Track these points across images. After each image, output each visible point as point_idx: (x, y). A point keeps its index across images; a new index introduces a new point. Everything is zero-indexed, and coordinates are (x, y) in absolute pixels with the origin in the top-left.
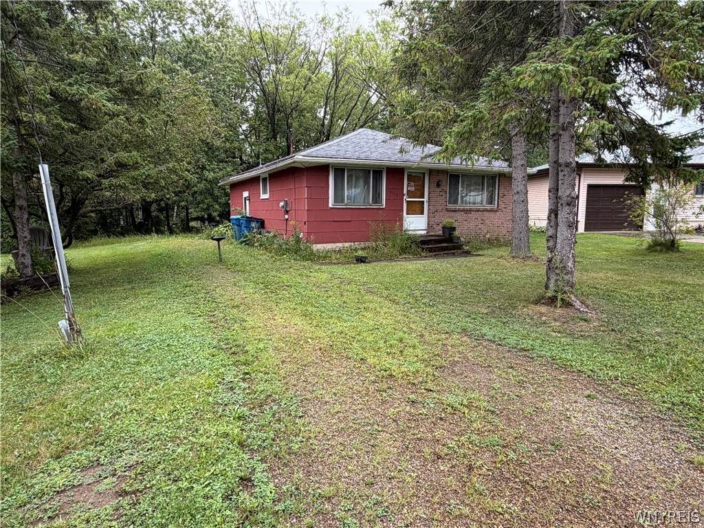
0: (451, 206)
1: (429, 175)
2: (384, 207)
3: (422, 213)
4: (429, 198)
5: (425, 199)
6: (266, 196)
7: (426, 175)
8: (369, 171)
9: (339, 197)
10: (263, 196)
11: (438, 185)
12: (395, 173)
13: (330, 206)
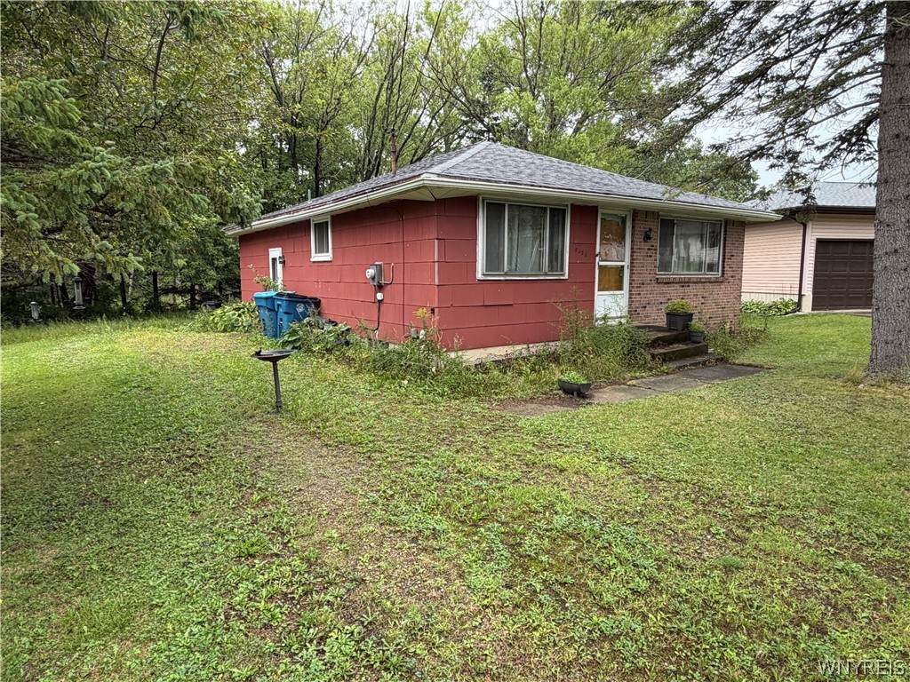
0: (662, 275)
1: (633, 220)
2: (566, 277)
3: (620, 288)
4: (632, 259)
5: (626, 263)
6: (327, 256)
7: (628, 220)
8: (545, 209)
9: (493, 261)
10: (316, 257)
11: (647, 238)
12: (585, 213)
13: (479, 276)
